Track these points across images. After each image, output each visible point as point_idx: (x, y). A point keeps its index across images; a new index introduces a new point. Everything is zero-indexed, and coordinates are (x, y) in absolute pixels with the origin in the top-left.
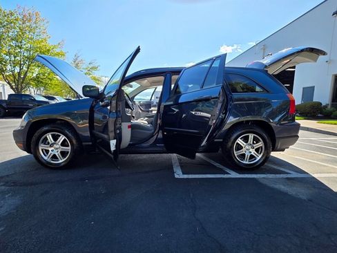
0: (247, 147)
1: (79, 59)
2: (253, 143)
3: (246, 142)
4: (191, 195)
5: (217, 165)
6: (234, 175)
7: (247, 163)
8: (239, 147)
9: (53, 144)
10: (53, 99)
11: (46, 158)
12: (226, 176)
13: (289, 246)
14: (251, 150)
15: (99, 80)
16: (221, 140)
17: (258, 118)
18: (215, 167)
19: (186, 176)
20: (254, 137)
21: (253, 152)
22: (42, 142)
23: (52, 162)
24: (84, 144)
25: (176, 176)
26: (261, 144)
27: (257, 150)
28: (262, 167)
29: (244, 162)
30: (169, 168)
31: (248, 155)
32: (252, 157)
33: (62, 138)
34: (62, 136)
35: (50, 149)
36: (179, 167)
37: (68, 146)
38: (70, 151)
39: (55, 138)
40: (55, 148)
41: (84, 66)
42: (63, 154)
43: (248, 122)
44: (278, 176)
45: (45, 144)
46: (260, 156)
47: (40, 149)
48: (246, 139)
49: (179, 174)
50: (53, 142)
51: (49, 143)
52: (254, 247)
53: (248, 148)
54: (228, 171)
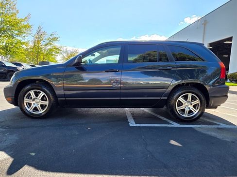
0: (186, 104)
1: (42, 31)
2: (192, 101)
3: (186, 100)
4: (143, 137)
5: (162, 118)
6: (176, 125)
7: (186, 116)
8: (180, 104)
9: (35, 99)
10: (20, 65)
11: (29, 110)
12: (169, 126)
13: (213, 166)
14: (190, 106)
15: (59, 50)
16: (166, 98)
17: (196, 82)
18: (161, 119)
19: (138, 125)
20: (192, 95)
21: (191, 108)
22: (27, 97)
23: (34, 113)
24: (59, 99)
25: (131, 125)
26: (197, 102)
27: (195, 106)
28: (198, 120)
29: (184, 116)
30: (124, 119)
31: (187, 110)
32: (190, 112)
33: (42, 94)
34: (42, 92)
35: (32, 103)
36: (133, 119)
37: (46, 100)
38: (47, 104)
39: (37, 94)
40: (36, 102)
41: (46, 37)
42: (43, 106)
43: (187, 84)
44: (211, 126)
45: (28, 99)
46: (197, 111)
47: (25, 102)
48: (186, 98)
49: (132, 123)
50: (35, 97)
51: (31, 98)
52: (189, 166)
53: (188, 105)
54: (171, 122)
